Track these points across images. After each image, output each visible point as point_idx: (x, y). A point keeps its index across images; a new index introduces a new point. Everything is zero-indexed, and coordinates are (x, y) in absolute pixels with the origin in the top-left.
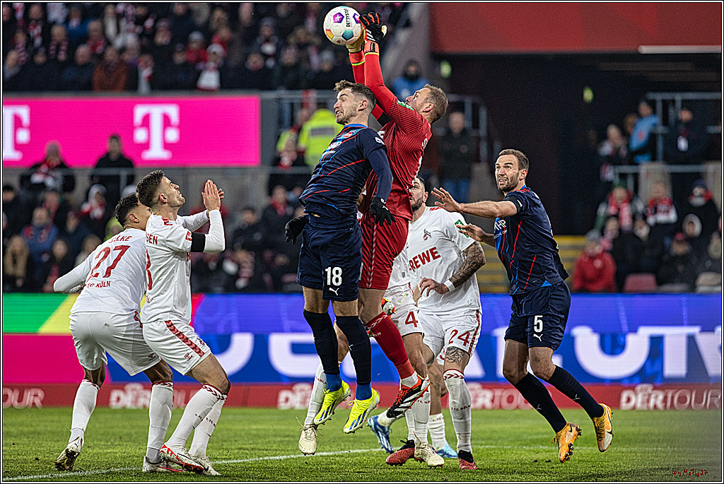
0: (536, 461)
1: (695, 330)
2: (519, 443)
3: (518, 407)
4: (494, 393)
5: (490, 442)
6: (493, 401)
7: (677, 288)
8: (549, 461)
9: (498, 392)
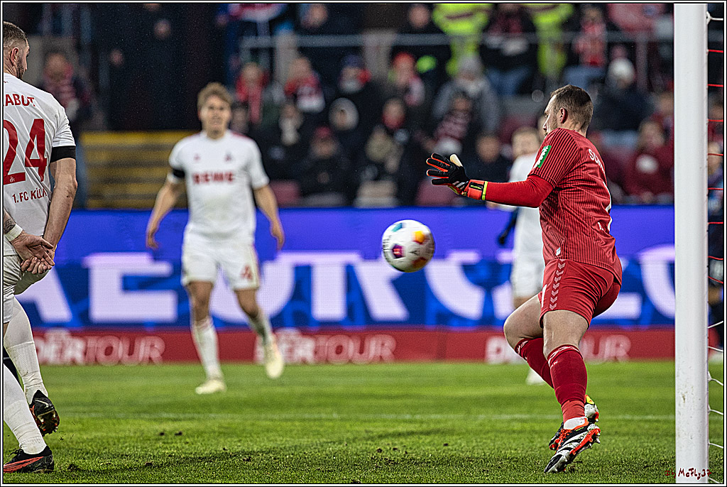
0: (162, 434)
1: (353, 257)
2: (133, 409)
3: (120, 362)
4: (87, 344)
5: (96, 408)
6: (85, 353)
7: (330, 199)
8: (180, 434)
9: (92, 342)
